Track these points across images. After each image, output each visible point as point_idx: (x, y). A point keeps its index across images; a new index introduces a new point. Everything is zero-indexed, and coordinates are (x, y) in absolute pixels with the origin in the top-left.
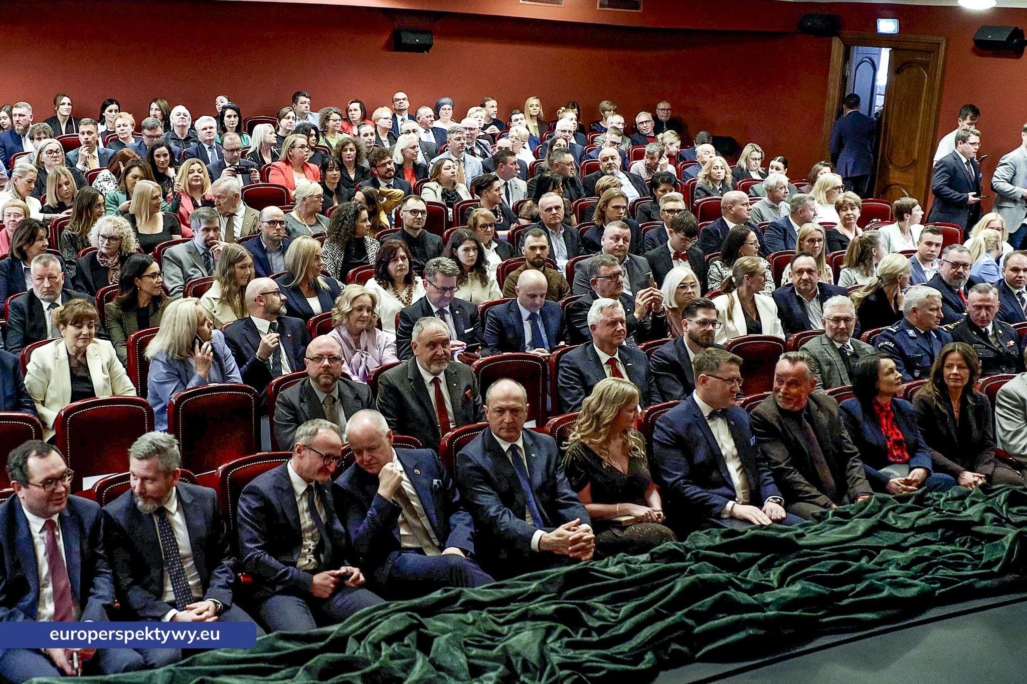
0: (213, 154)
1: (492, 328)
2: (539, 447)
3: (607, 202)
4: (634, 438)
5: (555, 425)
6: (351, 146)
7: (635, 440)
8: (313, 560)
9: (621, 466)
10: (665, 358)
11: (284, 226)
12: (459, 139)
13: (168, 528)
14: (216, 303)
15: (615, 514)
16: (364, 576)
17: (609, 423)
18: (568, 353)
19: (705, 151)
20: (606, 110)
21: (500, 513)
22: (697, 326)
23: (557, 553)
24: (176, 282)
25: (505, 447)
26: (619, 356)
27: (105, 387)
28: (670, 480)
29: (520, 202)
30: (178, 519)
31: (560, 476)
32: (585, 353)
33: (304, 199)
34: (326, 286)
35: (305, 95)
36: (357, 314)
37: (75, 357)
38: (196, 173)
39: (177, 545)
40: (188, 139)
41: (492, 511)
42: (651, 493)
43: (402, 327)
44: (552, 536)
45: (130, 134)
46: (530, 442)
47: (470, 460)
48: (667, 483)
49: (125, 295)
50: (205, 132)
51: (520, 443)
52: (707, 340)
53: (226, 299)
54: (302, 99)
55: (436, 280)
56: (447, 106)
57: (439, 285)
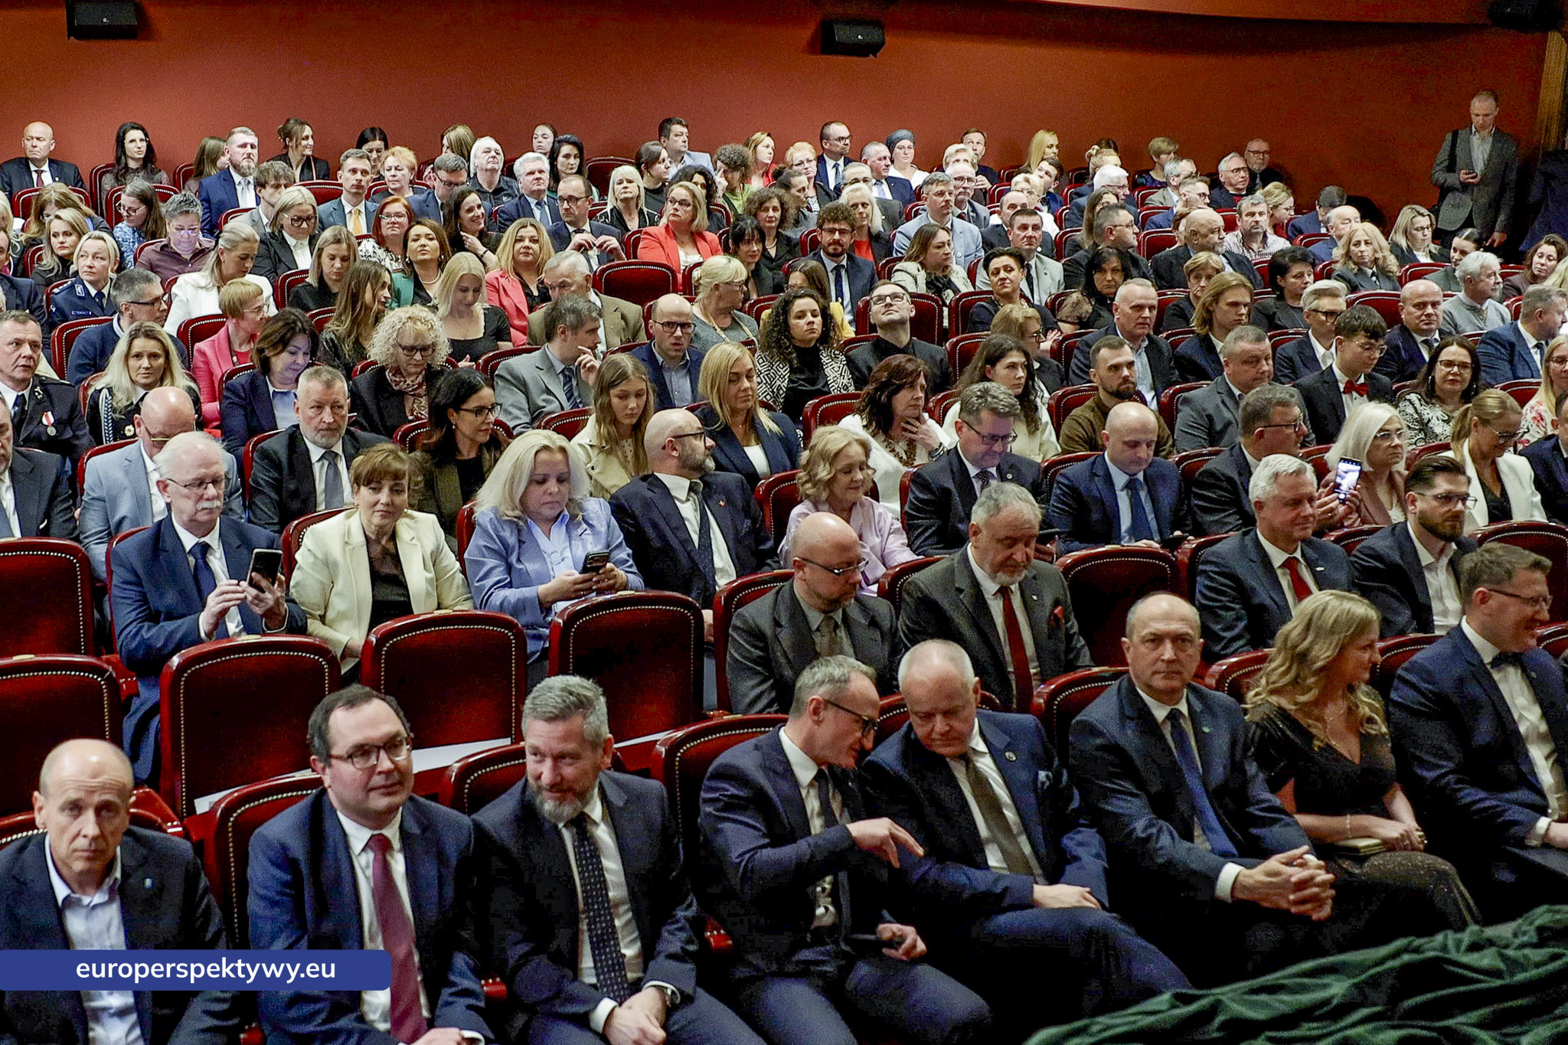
0: (543, 213)
1: (1064, 503)
2: (1214, 716)
3: (1217, 297)
4: (1367, 701)
5: (1223, 675)
6: (776, 202)
7: (1370, 705)
8: (831, 908)
9: (1349, 748)
10: (1378, 557)
11: (690, 330)
12: (942, 194)
13: (590, 852)
14: (593, 453)
15: (1342, 833)
16: (923, 940)
17: (1322, 669)
18: (1214, 548)
19: (1344, 218)
20: (1163, 152)
21: (1154, 830)
22: (1435, 503)
23: (1266, 904)
24: (517, 418)
25: (1160, 713)
26: (1303, 555)
27: (428, 594)
28: (1430, 775)
29: (1058, 296)
30: (603, 834)
31: (1252, 768)
32: (1243, 546)
33: (717, 286)
34: (775, 427)
35: (680, 123)
36: (844, 479)
37: (378, 541)
38: (527, 243)
39: (605, 881)
40: (498, 191)
41: (1139, 826)
42: (1394, 796)
43: (916, 498)
44: (1257, 874)
45: (405, 183)
46: (1198, 706)
47: (1100, 734)
48: (1423, 779)
49: (434, 439)
50: (531, 177)
51: (1183, 708)
52: (1454, 527)
53: (609, 446)
54: (677, 128)
55: (980, 422)
56: (906, 143)
57: (985, 430)
